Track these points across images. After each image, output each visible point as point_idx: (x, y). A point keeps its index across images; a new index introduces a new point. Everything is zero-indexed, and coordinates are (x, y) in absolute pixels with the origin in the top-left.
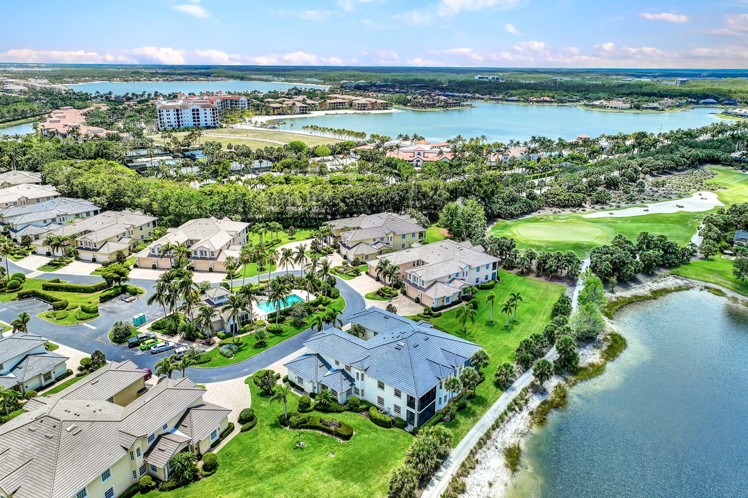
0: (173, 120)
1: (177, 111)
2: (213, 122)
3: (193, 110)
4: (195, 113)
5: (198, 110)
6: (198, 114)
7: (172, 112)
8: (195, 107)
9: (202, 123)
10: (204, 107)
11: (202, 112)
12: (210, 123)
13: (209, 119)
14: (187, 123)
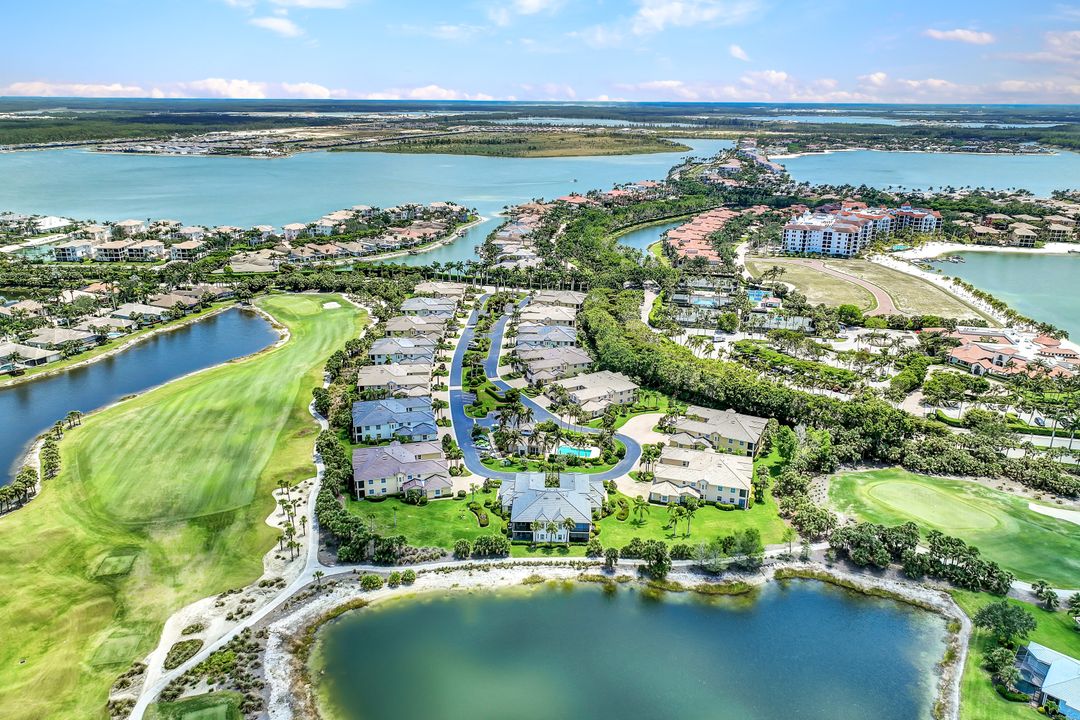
0: (798, 243)
1: (805, 232)
2: (846, 250)
3: (825, 233)
4: (827, 236)
5: (831, 234)
6: (830, 238)
7: (799, 234)
8: (829, 230)
9: (833, 250)
10: (840, 231)
11: (835, 236)
12: (842, 251)
13: (842, 245)
14: (814, 247)
